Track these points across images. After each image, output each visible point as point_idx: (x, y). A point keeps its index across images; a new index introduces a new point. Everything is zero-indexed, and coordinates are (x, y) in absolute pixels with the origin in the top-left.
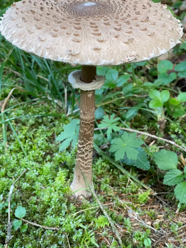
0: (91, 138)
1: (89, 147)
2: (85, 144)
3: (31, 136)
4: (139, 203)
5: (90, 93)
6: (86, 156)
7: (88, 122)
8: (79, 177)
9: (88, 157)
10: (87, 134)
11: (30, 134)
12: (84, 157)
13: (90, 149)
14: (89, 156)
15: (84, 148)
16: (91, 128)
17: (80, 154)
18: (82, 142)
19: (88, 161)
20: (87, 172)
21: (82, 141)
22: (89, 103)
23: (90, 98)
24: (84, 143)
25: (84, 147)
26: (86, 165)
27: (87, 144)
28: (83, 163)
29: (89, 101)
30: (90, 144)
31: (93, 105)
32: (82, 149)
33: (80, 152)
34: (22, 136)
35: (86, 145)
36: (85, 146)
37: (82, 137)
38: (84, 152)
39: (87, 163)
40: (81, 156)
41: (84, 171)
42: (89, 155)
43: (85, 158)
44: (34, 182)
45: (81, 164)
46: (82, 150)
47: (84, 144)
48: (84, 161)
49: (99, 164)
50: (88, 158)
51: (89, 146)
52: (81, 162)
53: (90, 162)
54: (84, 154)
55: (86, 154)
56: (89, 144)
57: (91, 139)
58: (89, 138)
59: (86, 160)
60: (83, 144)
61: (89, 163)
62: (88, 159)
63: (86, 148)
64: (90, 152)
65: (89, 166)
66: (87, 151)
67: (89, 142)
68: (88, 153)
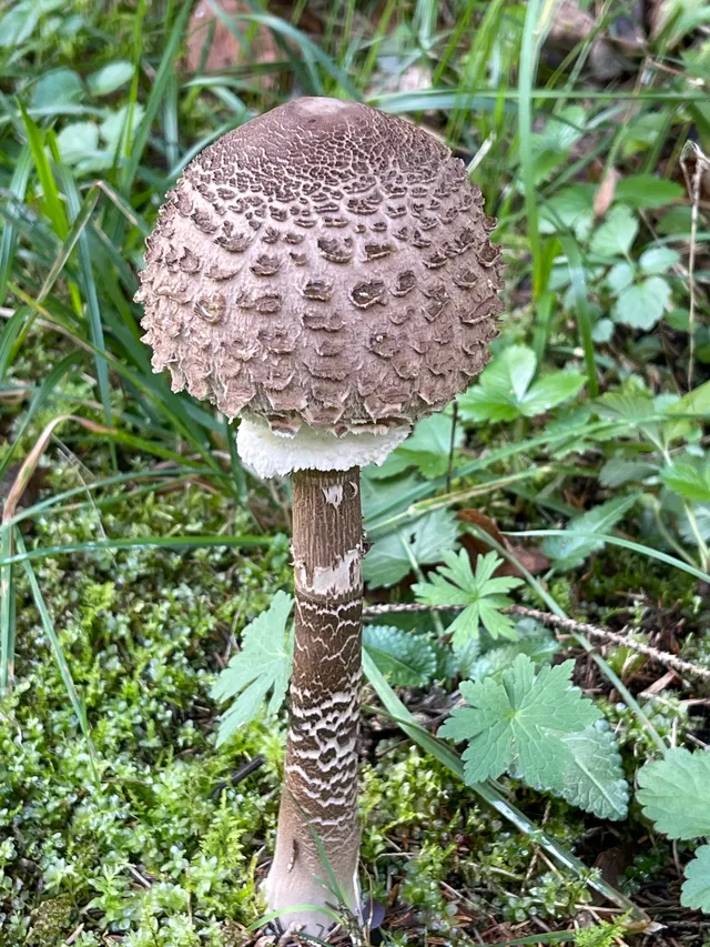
0: (343, 679)
1: (335, 720)
2: (319, 704)
3: (124, 631)
5: (332, 481)
6: (326, 758)
7: (329, 609)
8: (296, 846)
9: (334, 763)
10: (326, 661)
11: (118, 624)
12: (314, 761)
13: (341, 727)
14: (341, 760)
15: (313, 725)
16: (345, 638)
17: (298, 746)
18: (304, 697)
19: (333, 780)
20: (331, 827)
21: (307, 693)
22: (330, 525)
23: (336, 505)
24: (315, 701)
25: (314, 719)
26: (325, 795)
27: (329, 704)
28: (313, 788)
29: (329, 519)
30: (341, 707)
31: (347, 533)
32: (307, 726)
33: (300, 738)
35: (325, 713)
36: (320, 714)
37: (304, 674)
38: (317, 739)
39: (328, 788)
40: (303, 755)
41: (318, 824)
42: (339, 755)
43: (320, 764)
45: (306, 790)
46: (307, 732)
47: (315, 705)
48: (317, 781)
49: (406, 779)
50: (332, 768)
51: (336, 714)
52: (306, 784)
53: (344, 786)
54: (317, 748)
55: (324, 749)
56: (335, 704)
57: (348, 685)
58: (336, 681)
59: (325, 777)
60: (308, 705)
61: (339, 789)
62: (334, 771)
63: (321, 725)
64: (342, 741)
65: (340, 802)
66: (331, 735)
67: (338, 698)
68: (332, 744)
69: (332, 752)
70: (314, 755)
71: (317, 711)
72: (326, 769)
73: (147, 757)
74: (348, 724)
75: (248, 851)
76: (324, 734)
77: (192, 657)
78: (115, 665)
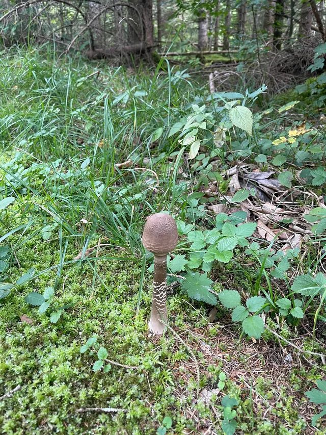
1: (163, 288)
3: (114, 279)
4: (210, 336)
6: (161, 296)
8: (155, 315)
12: (159, 297)
14: (164, 296)
17: (156, 294)
19: (163, 300)
21: (157, 283)
24: (159, 284)
26: (161, 304)
27: (161, 285)
30: (164, 285)
32: (157, 290)
33: (156, 292)
34: (105, 280)
37: (157, 279)
38: (159, 292)
39: (162, 302)
40: (157, 296)
41: (160, 310)
44: (116, 321)
45: (157, 303)
48: (159, 301)
52: (157, 301)
55: (161, 294)
59: (161, 300)
60: (157, 285)
62: (163, 298)
63: (160, 289)
64: (164, 292)
65: (164, 305)
66: (162, 291)
67: (163, 283)
68: (162, 292)
69: (162, 294)
70: (159, 295)
71: (159, 286)
72: (161, 298)
73: (121, 303)
74: (165, 288)
75: (145, 318)
76: (161, 291)
77: (127, 283)
78: (113, 286)
